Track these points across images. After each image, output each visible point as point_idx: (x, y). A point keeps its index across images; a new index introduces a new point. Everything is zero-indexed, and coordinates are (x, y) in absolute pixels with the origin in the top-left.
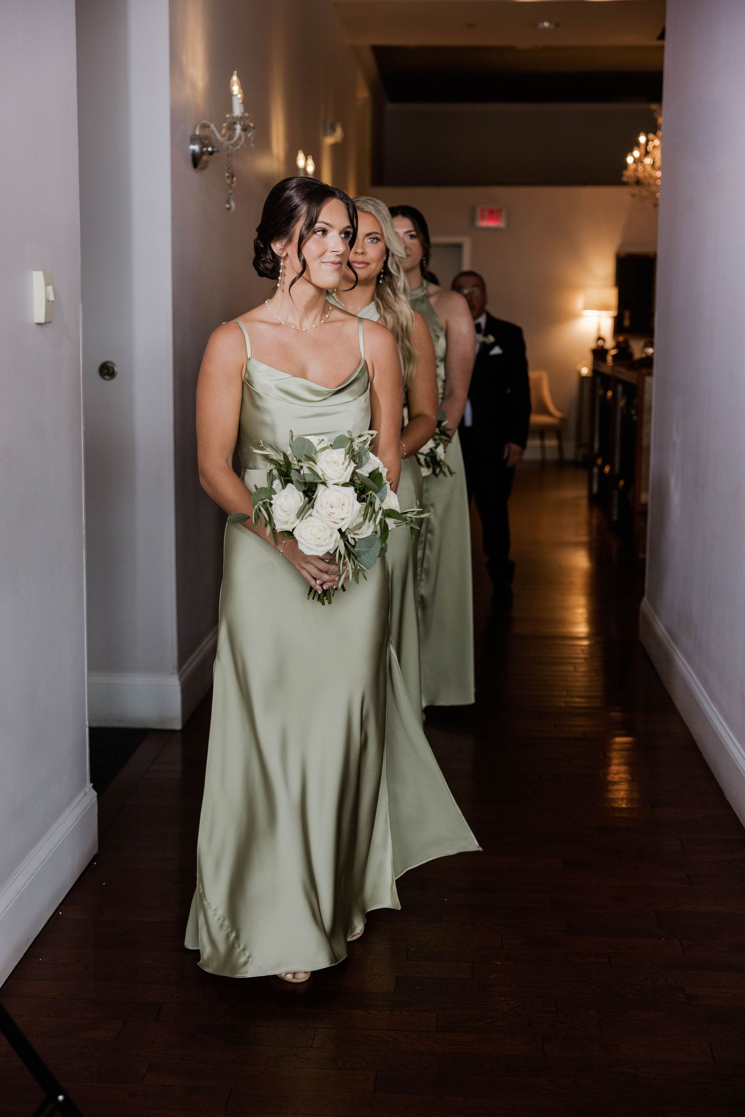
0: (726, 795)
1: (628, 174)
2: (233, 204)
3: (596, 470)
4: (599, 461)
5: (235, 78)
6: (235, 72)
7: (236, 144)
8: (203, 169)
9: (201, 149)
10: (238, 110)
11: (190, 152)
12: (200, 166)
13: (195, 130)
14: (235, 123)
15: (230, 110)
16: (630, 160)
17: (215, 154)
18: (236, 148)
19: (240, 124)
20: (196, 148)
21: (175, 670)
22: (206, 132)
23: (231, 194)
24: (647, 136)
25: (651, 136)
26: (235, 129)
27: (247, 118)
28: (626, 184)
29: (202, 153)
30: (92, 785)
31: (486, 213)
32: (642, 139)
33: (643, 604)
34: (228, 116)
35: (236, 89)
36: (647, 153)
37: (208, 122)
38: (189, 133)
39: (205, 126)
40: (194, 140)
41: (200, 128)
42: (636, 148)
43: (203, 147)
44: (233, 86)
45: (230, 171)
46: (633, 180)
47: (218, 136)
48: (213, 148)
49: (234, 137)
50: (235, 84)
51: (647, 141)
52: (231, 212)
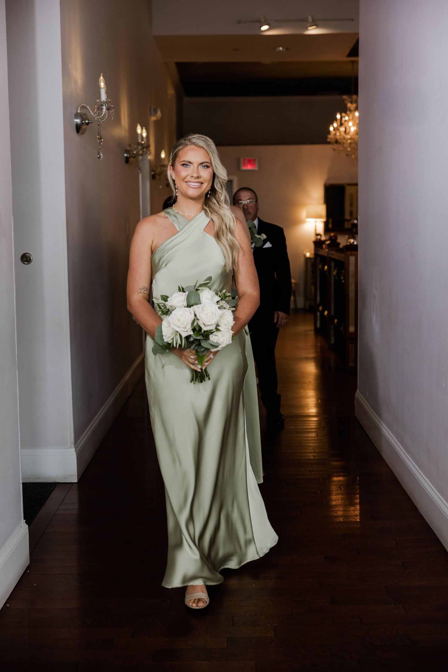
0: (419, 510)
1: (331, 137)
2: (101, 154)
3: (318, 314)
4: (321, 308)
5: (102, 78)
6: (102, 74)
7: (102, 119)
8: (82, 134)
9: (82, 121)
10: (103, 97)
11: (75, 124)
12: (80, 132)
13: (77, 110)
14: (102, 105)
15: (99, 97)
16: (331, 129)
17: (90, 124)
18: (102, 121)
19: (105, 105)
20: (78, 121)
21: (73, 445)
22: (84, 111)
23: (100, 149)
24: (341, 115)
25: (343, 114)
26: (102, 109)
27: (110, 102)
28: (329, 143)
29: (82, 124)
30: (25, 521)
31: (246, 162)
32: (338, 116)
33: (356, 393)
34: (98, 101)
35: (102, 84)
36: (341, 124)
37: (85, 105)
38: (74, 111)
39: (83, 108)
40: (77, 115)
41: (80, 109)
42: (335, 121)
43: (83, 120)
44: (101, 83)
45: (99, 135)
46: (334, 140)
47: (92, 113)
48: (89, 121)
49: (101, 114)
50: (102, 81)
51: (341, 118)
52: (101, 159)
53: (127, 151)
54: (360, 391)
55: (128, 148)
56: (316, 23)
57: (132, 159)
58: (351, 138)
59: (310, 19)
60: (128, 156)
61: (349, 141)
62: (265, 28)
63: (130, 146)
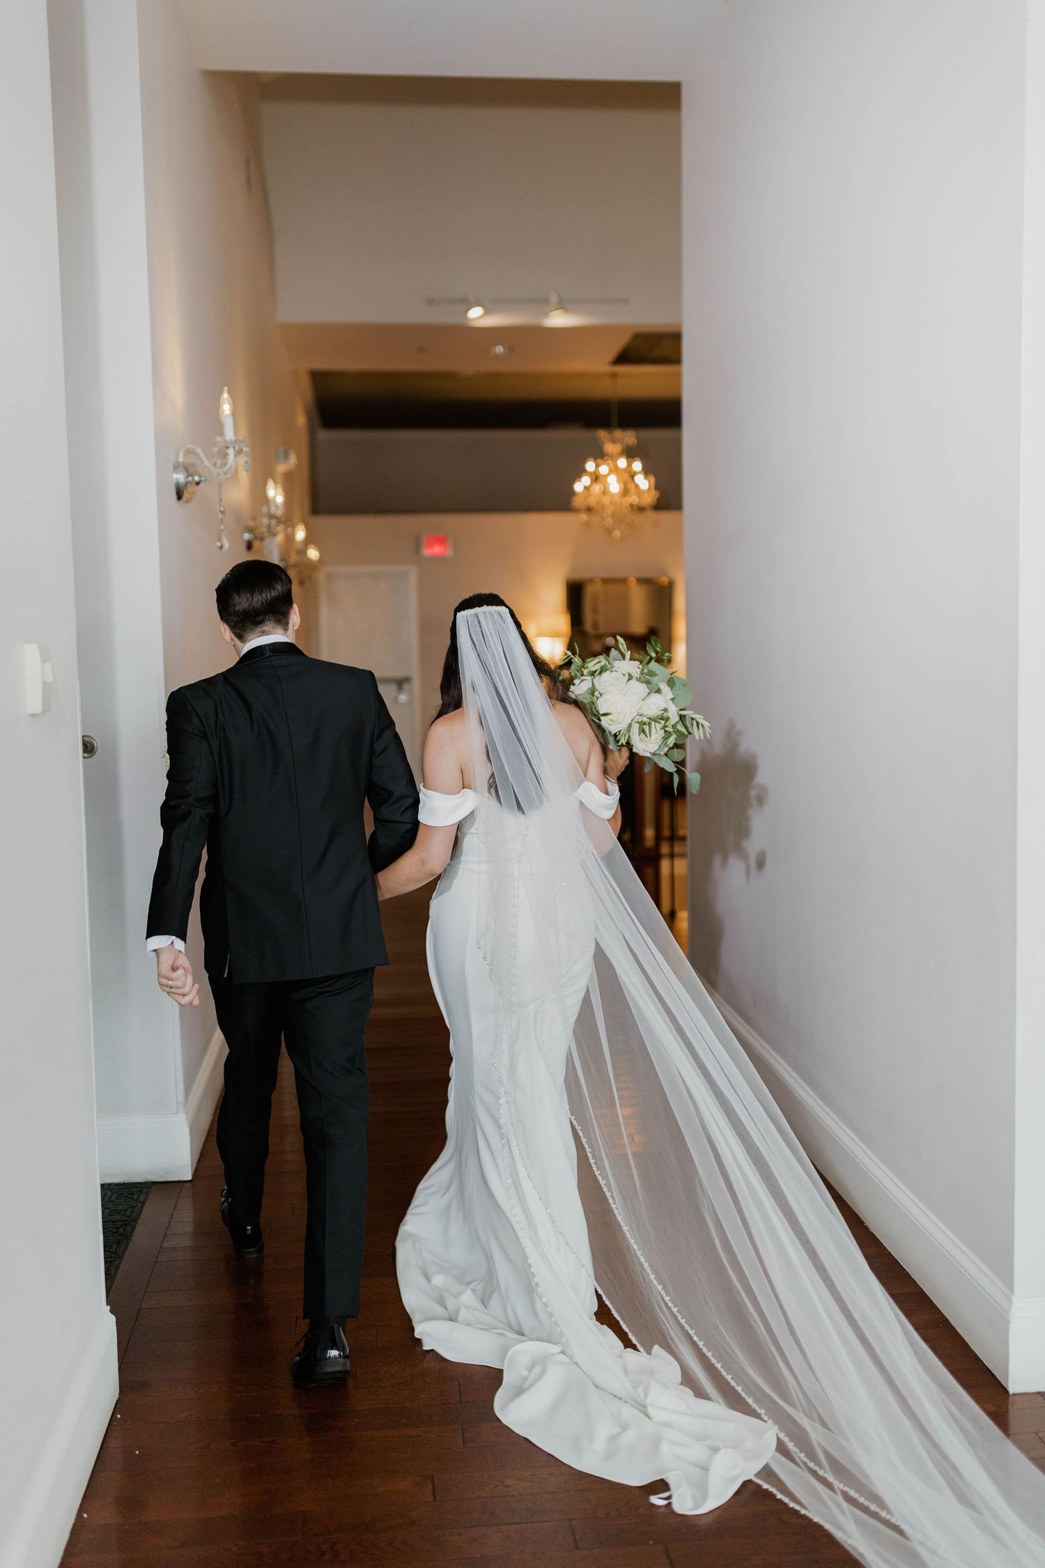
1: (577, 502)
2: (225, 541)
5: (225, 395)
6: (226, 388)
7: (225, 474)
8: (187, 502)
9: (187, 478)
10: (229, 434)
11: (174, 482)
12: (184, 498)
13: (177, 455)
14: (227, 448)
15: (220, 431)
16: (578, 487)
17: (202, 485)
18: (226, 476)
19: (234, 447)
20: (180, 477)
21: (181, 1108)
22: (191, 459)
23: (223, 531)
24: (595, 462)
25: (600, 461)
26: (226, 455)
28: (577, 510)
29: (186, 484)
30: (109, 1307)
31: (432, 541)
32: (590, 466)
34: (219, 439)
35: (226, 408)
36: (596, 480)
37: (194, 447)
38: (173, 459)
39: (189, 452)
40: (176, 467)
41: (184, 454)
42: (584, 473)
43: (189, 476)
44: (223, 404)
45: (221, 504)
46: (583, 506)
47: (206, 462)
48: (201, 477)
49: (225, 464)
50: (226, 401)
51: (596, 467)
52: (223, 551)
53: (251, 530)
55: (251, 523)
56: (563, 305)
57: (256, 544)
58: (613, 504)
59: (554, 299)
60: (252, 537)
61: (610, 508)
62: (475, 313)
63: (253, 518)
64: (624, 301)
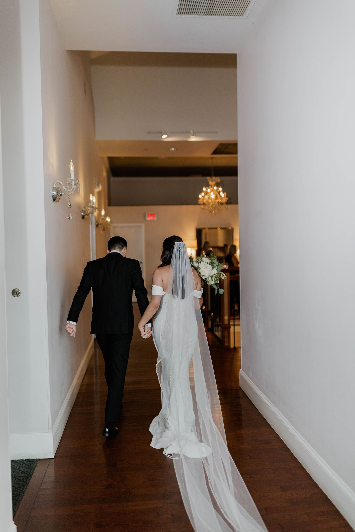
1: (200, 201)
2: (71, 216)
5: (71, 163)
6: (71, 161)
7: (71, 191)
8: (57, 202)
10: (73, 176)
11: (52, 195)
12: (56, 200)
13: (53, 185)
14: (72, 182)
15: (70, 177)
16: (200, 196)
17: (62, 196)
20: (54, 193)
21: (50, 430)
22: (58, 186)
23: (70, 212)
24: (206, 188)
25: (208, 188)
26: (72, 185)
28: (200, 204)
29: (57, 195)
31: (150, 215)
32: (204, 189)
33: (240, 371)
34: (68, 179)
35: (72, 168)
36: (206, 194)
37: (59, 182)
38: (51, 186)
39: (58, 184)
40: (53, 189)
41: (56, 184)
42: (202, 192)
43: (58, 192)
44: (71, 166)
45: (69, 202)
46: (202, 203)
47: (64, 187)
48: (62, 193)
49: (71, 188)
50: (71, 165)
51: (206, 190)
52: (70, 220)
53: (84, 212)
54: (242, 369)
55: (84, 209)
56: (194, 134)
57: (86, 216)
58: (212, 202)
59: (192, 132)
60: (84, 214)
61: (211, 203)
62: (164, 136)
63: (85, 208)
64: (216, 132)
